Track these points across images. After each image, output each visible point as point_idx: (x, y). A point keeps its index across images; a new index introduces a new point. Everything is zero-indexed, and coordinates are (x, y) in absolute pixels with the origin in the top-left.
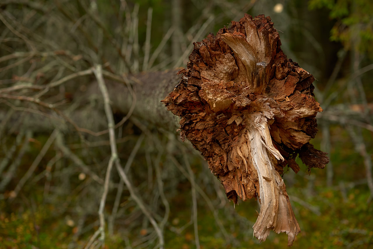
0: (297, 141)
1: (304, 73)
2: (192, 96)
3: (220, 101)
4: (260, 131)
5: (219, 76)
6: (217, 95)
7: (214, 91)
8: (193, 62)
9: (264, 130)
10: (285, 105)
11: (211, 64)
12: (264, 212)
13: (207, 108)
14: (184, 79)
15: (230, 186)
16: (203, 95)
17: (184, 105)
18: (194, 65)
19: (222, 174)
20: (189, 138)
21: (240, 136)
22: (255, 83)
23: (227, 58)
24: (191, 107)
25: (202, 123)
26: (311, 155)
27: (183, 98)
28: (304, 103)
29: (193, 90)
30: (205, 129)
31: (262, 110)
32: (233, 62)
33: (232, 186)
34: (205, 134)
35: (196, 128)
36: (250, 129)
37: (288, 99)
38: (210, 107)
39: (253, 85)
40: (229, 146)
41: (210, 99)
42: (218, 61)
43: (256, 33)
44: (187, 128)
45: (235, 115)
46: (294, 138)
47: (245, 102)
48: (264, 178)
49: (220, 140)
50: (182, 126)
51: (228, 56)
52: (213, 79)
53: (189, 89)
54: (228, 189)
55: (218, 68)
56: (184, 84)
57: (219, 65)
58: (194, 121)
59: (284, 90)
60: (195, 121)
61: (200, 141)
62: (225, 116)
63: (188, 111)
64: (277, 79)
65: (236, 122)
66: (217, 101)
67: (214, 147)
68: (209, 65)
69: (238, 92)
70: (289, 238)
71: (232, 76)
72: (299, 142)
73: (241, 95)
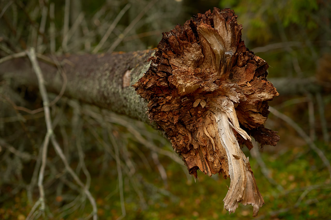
0: (255, 122)
1: (261, 60)
2: (162, 81)
3: (190, 86)
4: (228, 114)
5: (187, 64)
6: (187, 81)
7: (185, 77)
8: (162, 50)
9: (231, 113)
10: (247, 90)
11: (180, 52)
12: (233, 187)
13: (175, 92)
14: (153, 66)
15: (193, 162)
16: (172, 80)
17: (152, 90)
18: (163, 53)
19: (184, 152)
20: (156, 119)
21: (205, 118)
22: (222, 70)
23: (195, 47)
24: (158, 91)
25: (168, 106)
26: (263, 134)
27: (152, 83)
28: (265, 88)
29: (163, 76)
30: (171, 111)
31: (227, 94)
32: (200, 51)
33: (195, 163)
34: (170, 115)
35: (162, 110)
36: (215, 111)
37: (249, 85)
38: (177, 92)
39: (220, 71)
40: (193, 126)
41: (180, 85)
42: (185, 49)
43: (224, 25)
44: (154, 110)
45: (199, 98)
46: (253, 119)
47: (213, 88)
48: (234, 156)
49: (185, 121)
50: (150, 108)
51: (195, 45)
52: (181, 66)
53: (159, 74)
54: (191, 165)
55: (186, 56)
56: (152, 70)
57: (186, 54)
58: (160, 104)
59: (245, 76)
60: (161, 104)
61: (166, 122)
62: (189, 99)
63: (156, 95)
64: (239, 67)
65: (201, 105)
66: (186, 86)
67: (178, 128)
68: (177, 53)
69: (204, 77)
70: (254, 209)
71: (198, 63)
72: (257, 123)
73: (209, 81)
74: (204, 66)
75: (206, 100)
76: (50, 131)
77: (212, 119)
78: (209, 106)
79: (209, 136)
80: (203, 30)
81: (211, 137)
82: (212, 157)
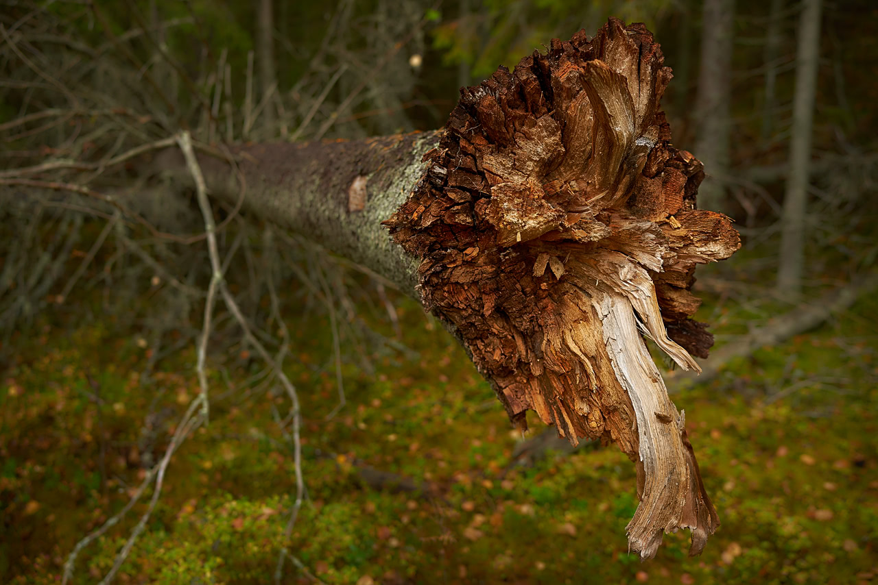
0: (676, 309)
1: (695, 162)
2: (458, 213)
3: (534, 227)
4: (634, 300)
5: (523, 169)
6: (530, 214)
7: (523, 205)
8: (458, 133)
9: (646, 299)
10: (674, 236)
11: (505, 139)
12: (655, 494)
13: (490, 240)
14: (434, 173)
15: (522, 399)
16: (487, 212)
17: (432, 231)
18: (461, 140)
19: (502, 374)
20: (437, 301)
21: (561, 303)
22: (622, 187)
23: (544, 126)
24: (445, 235)
25: (468, 270)
26: (673, 328)
27: (433, 216)
28: (719, 233)
29: (462, 199)
30: (475, 283)
31: (628, 249)
32: (556, 135)
33: (526, 401)
34: (472, 293)
35: (452, 280)
36: (588, 288)
37: (675, 223)
38: (495, 238)
39: (614, 189)
40: (531, 321)
41: (509, 223)
42: (519, 131)
44: (435, 280)
45: (544, 253)
46: (671, 303)
47: (597, 232)
48: (658, 416)
49: (512, 307)
50: (425, 277)
51: (546, 121)
52: (510, 174)
53: (452, 195)
54: (518, 405)
55: (521, 148)
56: (431, 183)
57: (522, 143)
58: (448, 266)
59: (664, 200)
60: (452, 266)
61: (464, 309)
62: (517, 253)
63: (440, 244)
64: (647, 177)
65: (553, 271)
66: (526, 227)
67: (489, 320)
68: (498, 141)
69: (568, 204)
70: (696, 539)
71: (547, 169)
72: (680, 313)
73: (584, 214)
74: (560, 174)
75: (561, 259)
76: (217, 275)
77: (584, 308)
78: (569, 272)
79: (579, 353)
80: (598, 74)
81: (585, 355)
82: (585, 404)
